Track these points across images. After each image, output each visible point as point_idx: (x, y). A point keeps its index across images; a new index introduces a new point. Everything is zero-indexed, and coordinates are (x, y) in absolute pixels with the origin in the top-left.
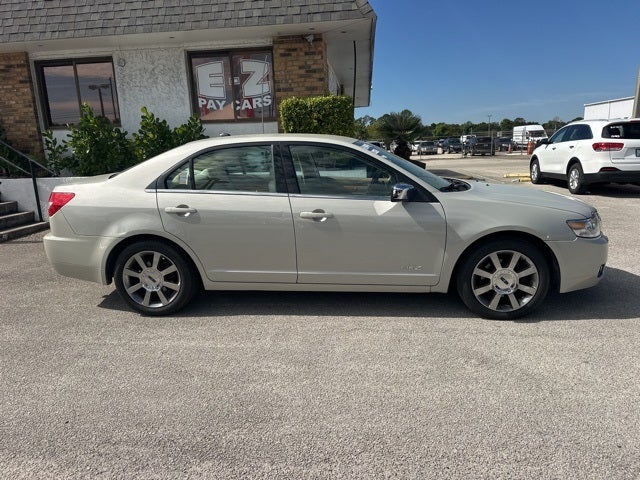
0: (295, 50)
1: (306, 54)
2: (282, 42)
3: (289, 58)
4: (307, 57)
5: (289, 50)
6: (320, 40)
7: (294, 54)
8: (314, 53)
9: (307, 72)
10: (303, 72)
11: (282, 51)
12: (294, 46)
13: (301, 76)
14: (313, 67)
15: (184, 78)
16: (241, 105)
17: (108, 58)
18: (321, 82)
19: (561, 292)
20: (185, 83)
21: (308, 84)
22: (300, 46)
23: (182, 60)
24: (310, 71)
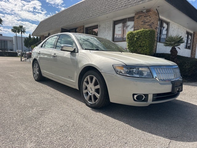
0: (141, 16)
1: (145, 17)
2: (137, 14)
3: (139, 19)
4: (145, 18)
5: (139, 16)
6: (150, 11)
7: (141, 17)
8: (147, 16)
9: (144, 23)
10: (143, 23)
11: (137, 17)
12: (141, 15)
13: (142, 24)
14: (146, 21)
15: (112, 29)
16: (125, 36)
17: (98, 25)
18: (149, 26)
19: (111, 101)
20: (112, 30)
21: (144, 27)
22: (143, 14)
23: (112, 24)
24: (145, 23)
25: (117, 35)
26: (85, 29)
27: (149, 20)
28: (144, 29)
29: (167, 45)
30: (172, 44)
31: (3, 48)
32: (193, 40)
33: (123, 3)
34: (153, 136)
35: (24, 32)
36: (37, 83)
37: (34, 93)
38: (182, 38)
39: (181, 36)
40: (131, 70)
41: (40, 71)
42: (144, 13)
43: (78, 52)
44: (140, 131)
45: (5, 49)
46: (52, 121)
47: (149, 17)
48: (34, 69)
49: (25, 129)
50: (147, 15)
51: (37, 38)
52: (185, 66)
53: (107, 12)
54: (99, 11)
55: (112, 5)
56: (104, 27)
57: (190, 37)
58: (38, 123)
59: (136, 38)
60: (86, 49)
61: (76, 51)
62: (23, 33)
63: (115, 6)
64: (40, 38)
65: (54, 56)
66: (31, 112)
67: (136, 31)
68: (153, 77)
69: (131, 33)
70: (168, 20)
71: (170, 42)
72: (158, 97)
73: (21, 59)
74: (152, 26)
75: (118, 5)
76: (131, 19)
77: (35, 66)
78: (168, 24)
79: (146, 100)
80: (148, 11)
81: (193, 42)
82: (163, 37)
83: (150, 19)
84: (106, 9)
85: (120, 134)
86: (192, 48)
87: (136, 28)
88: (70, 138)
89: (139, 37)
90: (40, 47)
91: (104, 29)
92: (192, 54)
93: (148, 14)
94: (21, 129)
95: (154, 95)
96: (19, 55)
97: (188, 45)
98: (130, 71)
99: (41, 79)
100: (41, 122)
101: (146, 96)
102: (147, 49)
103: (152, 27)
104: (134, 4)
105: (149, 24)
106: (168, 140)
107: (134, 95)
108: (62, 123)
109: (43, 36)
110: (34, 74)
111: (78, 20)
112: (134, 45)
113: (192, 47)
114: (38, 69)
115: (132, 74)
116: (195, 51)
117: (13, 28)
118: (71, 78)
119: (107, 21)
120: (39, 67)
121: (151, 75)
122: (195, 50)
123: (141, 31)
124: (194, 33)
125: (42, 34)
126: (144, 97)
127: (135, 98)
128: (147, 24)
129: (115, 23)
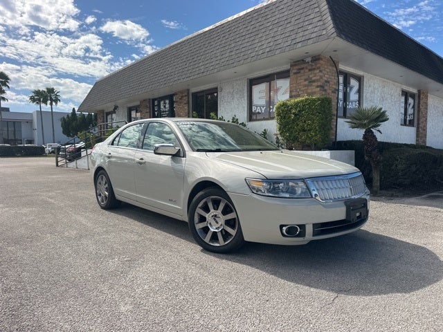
0: (303, 69)
1: (310, 70)
2: (295, 65)
3: (299, 75)
4: (310, 72)
5: (300, 69)
6: (319, 59)
7: (302, 71)
8: (314, 69)
9: (310, 82)
10: (306, 83)
11: (295, 71)
12: (302, 66)
13: (305, 86)
14: (313, 78)
15: (246, 94)
16: (273, 109)
17: (217, 88)
18: (319, 89)
19: (245, 239)
20: (246, 98)
21: (309, 91)
22: (306, 65)
23: (246, 84)
24: (312, 81)
25: (257, 107)
26: (191, 97)
27: (318, 78)
28: (308, 95)
29: (355, 126)
30: (365, 124)
31: (11, 137)
32: (419, 107)
33: (265, 46)
34: (312, 289)
35: (57, 100)
36: (107, 212)
37: (107, 232)
38: (384, 112)
39: (381, 109)
40: (276, 186)
41: (110, 189)
42: (308, 62)
43: (184, 156)
44: (292, 284)
45: (15, 141)
46: (149, 276)
47: (318, 71)
48: (98, 187)
49: (111, 288)
50: (314, 67)
51: (90, 115)
52: (396, 166)
53: (234, 65)
54: (218, 62)
55: (243, 50)
56: (230, 92)
57: (411, 101)
58: (128, 279)
59: (294, 114)
60: (198, 150)
61: (182, 155)
62: (54, 103)
63: (249, 52)
64: (96, 115)
65: (140, 163)
66: (113, 264)
67: (293, 101)
68: (312, 196)
69: (284, 105)
70: (360, 73)
71: (360, 119)
72: (322, 228)
73: (57, 162)
74: (326, 88)
75: (257, 49)
76: (283, 75)
77: (99, 180)
78: (360, 79)
79: (302, 234)
80: (316, 58)
81: (419, 111)
82: (352, 106)
83: (321, 74)
84: (233, 57)
85: (260, 290)
86: (418, 124)
87: (293, 94)
88: (182, 297)
89: (299, 111)
90: (109, 144)
91: (230, 96)
92: (418, 136)
93: (316, 65)
94: (105, 288)
95: (315, 225)
96: (47, 152)
97: (408, 119)
98: (274, 188)
99: (114, 205)
100: (133, 277)
101: (303, 227)
102: (316, 135)
103: (325, 90)
104: (287, 49)
105: (319, 84)
106: (333, 295)
107: (281, 227)
108: (166, 278)
109: (103, 111)
110: (98, 195)
111: (176, 79)
112: (291, 127)
113: (418, 120)
114: (107, 185)
115: (278, 193)
116: (425, 130)
117: (33, 94)
118: (175, 202)
119: (237, 80)
120: (109, 182)
121: (308, 193)
122: (425, 126)
123: (302, 101)
124: (419, 91)
125: (99, 107)
126: (299, 230)
127: (284, 231)
128: (315, 84)
129: (253, 82)
